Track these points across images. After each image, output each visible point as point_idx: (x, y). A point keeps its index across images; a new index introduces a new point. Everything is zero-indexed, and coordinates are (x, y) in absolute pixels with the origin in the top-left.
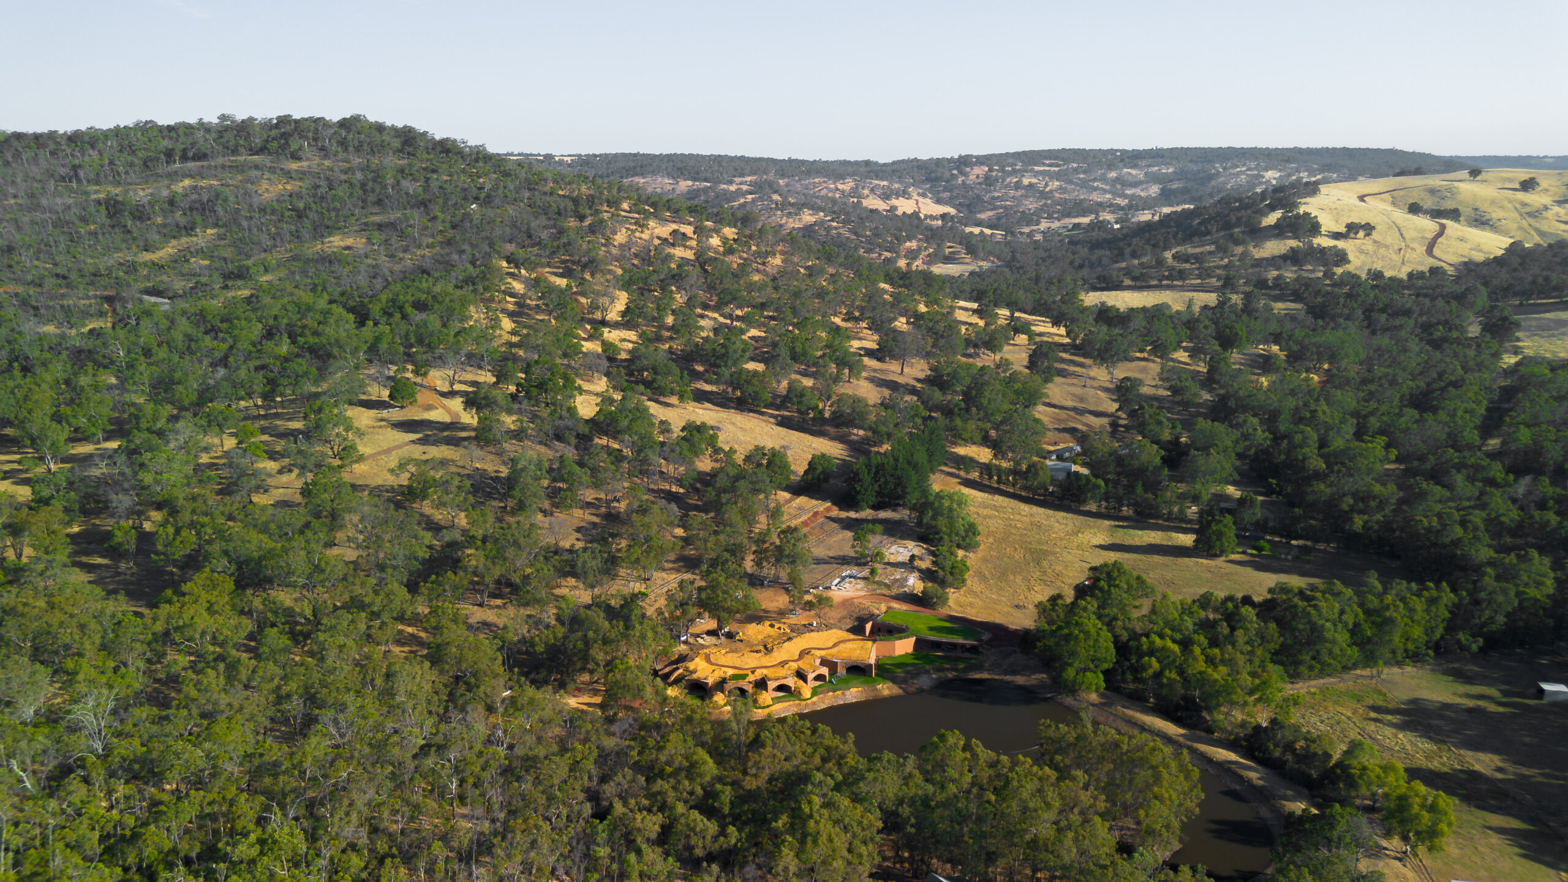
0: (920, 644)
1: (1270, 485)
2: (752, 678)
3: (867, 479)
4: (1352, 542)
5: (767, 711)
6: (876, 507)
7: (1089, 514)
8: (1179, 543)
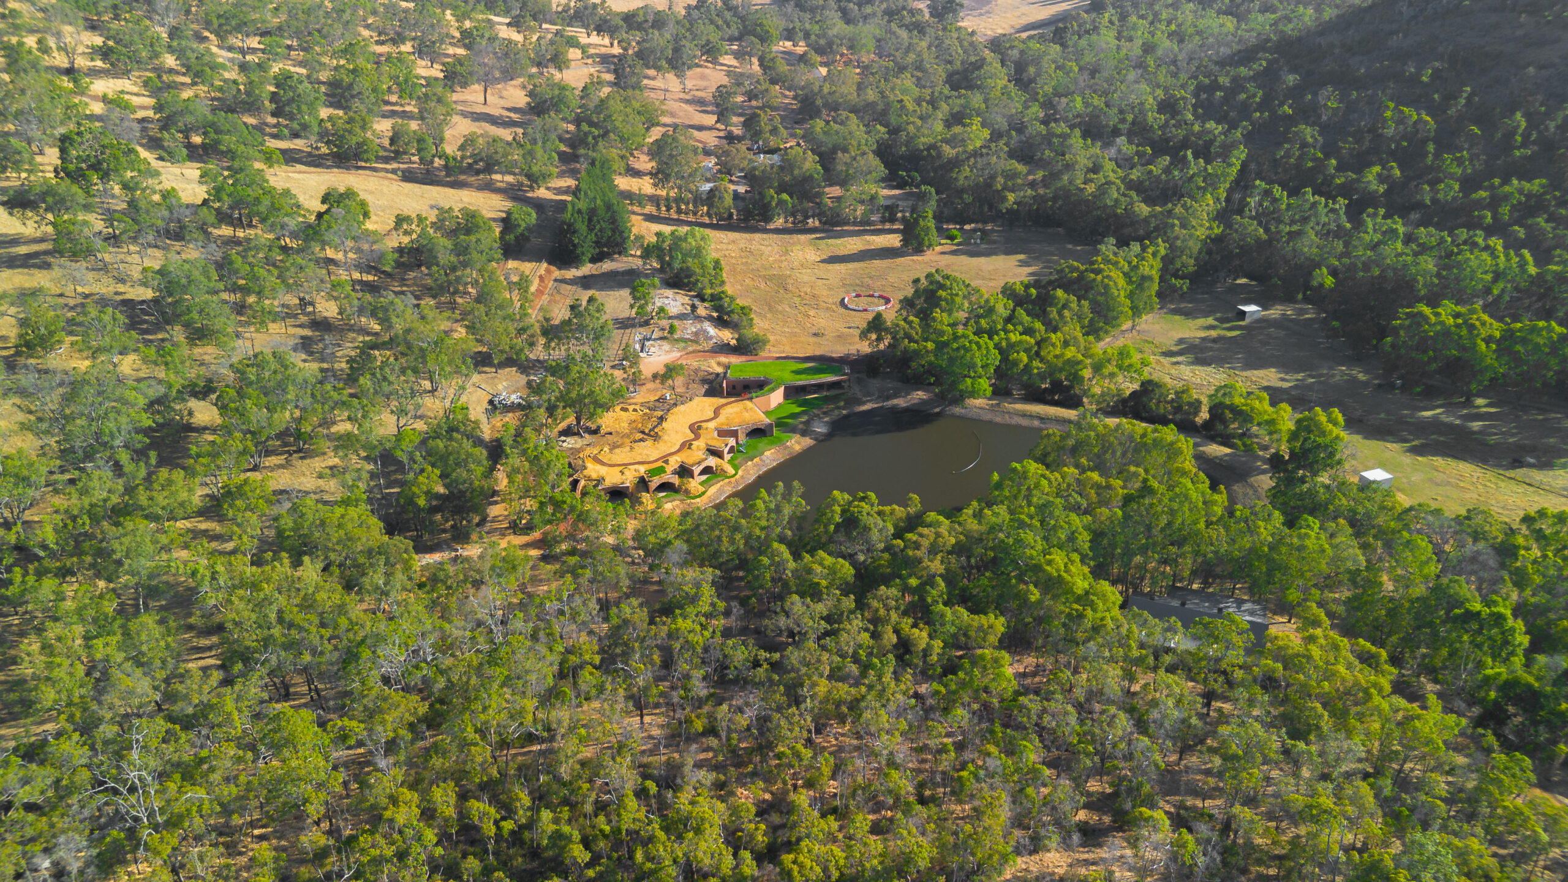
0: (793, 392)
1: (902, 177)
2: (669, 469)
3: (582, 227)
4: (1012, 218)
5: (704, 498)
6: (595, 259)
7: (777, 231)
8: (879, 246)
